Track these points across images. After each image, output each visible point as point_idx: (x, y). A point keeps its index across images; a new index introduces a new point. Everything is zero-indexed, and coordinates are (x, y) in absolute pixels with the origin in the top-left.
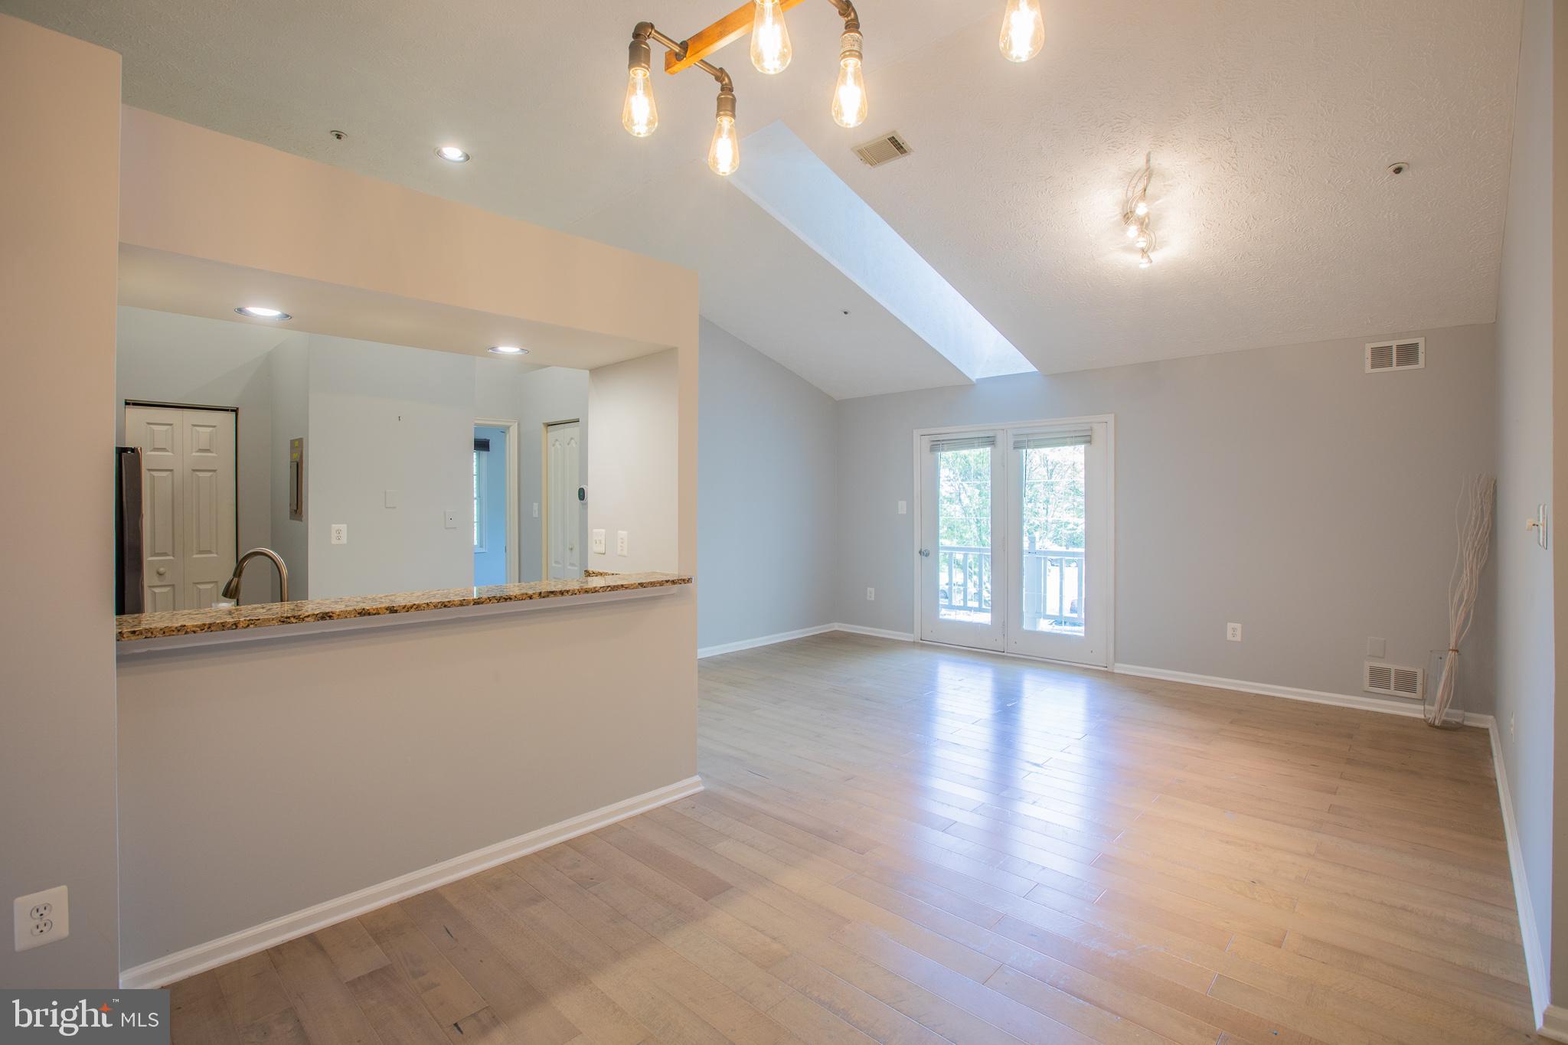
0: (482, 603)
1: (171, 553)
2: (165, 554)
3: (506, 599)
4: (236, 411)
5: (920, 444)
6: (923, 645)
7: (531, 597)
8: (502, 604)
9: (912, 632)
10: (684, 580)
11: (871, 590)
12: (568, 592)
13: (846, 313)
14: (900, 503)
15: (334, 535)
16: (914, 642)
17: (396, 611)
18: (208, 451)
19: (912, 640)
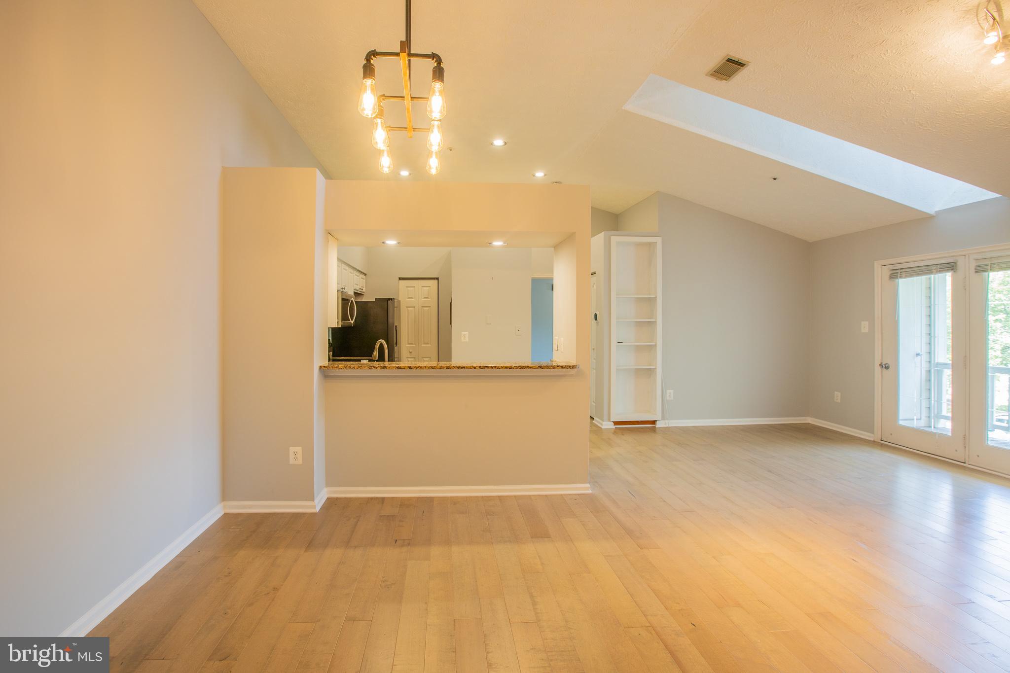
0: (450, 368)
1: (414, 343)
2: (412, 344)
3: (462, 368)
4: (438, 279)
5: (880, 272)
6: (882, 445)
7: (475, 368)
8: (460, 370)
9: (873, 432)
10: (570, 366)
11: (838, 395)
12: (495, 367)
13: (775, 179)
14: (863, 323)
15: (463, 337)
16: (874, 441)
17: (412, 369)
18: (427, 298)
19: (872, 440)
